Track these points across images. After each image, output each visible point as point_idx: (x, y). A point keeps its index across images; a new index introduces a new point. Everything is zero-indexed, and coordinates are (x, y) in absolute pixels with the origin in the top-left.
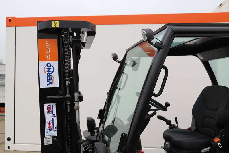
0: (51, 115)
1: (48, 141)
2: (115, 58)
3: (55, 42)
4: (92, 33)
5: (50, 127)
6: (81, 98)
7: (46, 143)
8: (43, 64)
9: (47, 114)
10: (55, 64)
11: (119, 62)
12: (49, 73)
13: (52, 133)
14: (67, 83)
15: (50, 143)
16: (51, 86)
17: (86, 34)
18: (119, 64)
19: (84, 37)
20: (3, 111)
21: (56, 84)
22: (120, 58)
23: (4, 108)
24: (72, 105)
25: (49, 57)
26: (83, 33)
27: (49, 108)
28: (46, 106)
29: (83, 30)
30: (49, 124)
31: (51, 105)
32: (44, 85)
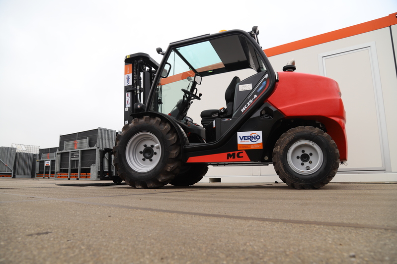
0: (128, 97)
3: (131, 65)
5: (128, 103)
7: (126, 110)
8: (126, 76)
12: (128, 79)
13: (128, 106)
14: (135, 82)
21: (131, 83)
25: (129, 72)
31: (128, 93)
32: (126, 84)
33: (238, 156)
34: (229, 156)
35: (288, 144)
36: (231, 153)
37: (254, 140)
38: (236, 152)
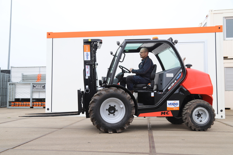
0: (88, 69)
1: (87, 77)
2: (112, 54)
3: (89, 46)
4: (101, 43)
5: (87, 73)
6: (97, 64)
7: (86, 78)
8: (85, 53)
9: (86, 69)
10: (89, 53)
11: (113, 55)
12: (87, 56)
13: (88, 75)
14: (93, 59)
15: (88, 78)
16: (88, 60)
17: (99, 43)
18: (114, 56)
19: (98, 44)
20: (28, 105)
21: (89, 59)
22: (114, 54)
23: (29, 102)
24: (95, 66)
25: (87, 50)
26: (98, 43)
27: (87, 67)
28: (86, 66)
29: (98, 42)
30: (87, 72)
31: (88, 66)
32: (86, 59)
33: (167, 114)
34: (162, 113)
35: (194, 109)
36: (163, 112)
37: (175, 105)
38: (166, 112)
